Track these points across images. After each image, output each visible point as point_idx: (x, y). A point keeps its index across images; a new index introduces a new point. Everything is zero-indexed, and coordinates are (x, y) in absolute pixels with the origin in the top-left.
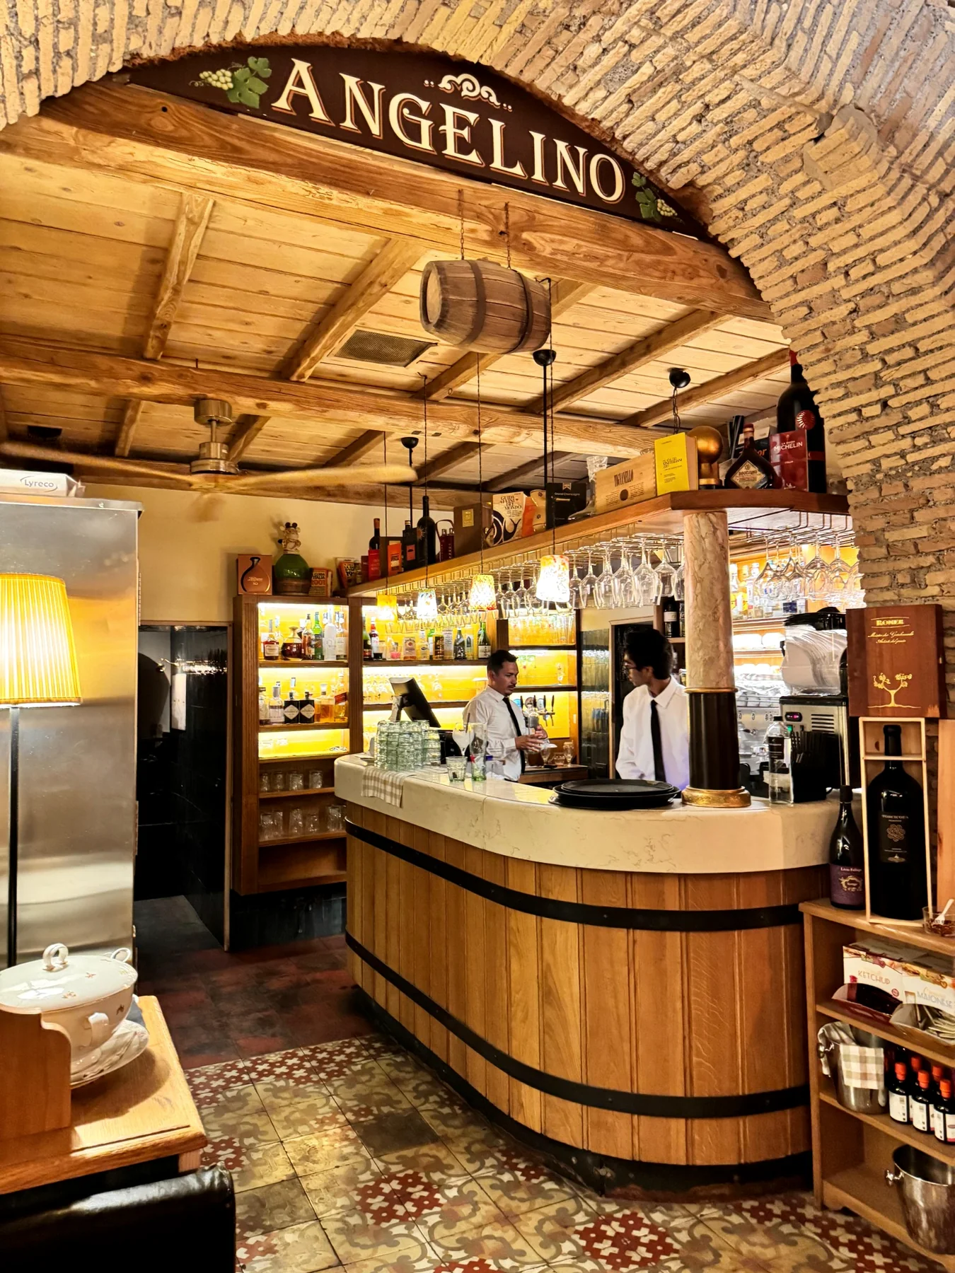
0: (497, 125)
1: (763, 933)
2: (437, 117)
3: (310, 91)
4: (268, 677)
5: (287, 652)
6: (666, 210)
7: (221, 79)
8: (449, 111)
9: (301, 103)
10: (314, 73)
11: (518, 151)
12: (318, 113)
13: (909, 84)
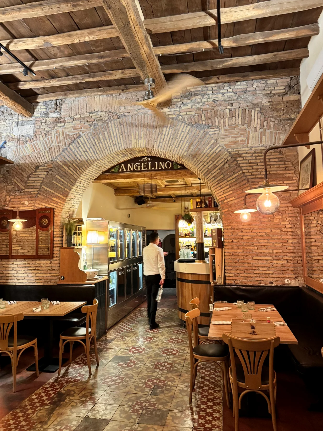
0: (150, 163)
1: (204, 285)
2: (141, 165)
3: (124, 168)
4: (181, 240)
5: (186, 235)
6: (179, 167)
7: (113, 170)
8: (143, 164)
9: (123, 169)
10: (124, 165)
11: (153, 166)
12: (125, 170)
13: (199, 147)
